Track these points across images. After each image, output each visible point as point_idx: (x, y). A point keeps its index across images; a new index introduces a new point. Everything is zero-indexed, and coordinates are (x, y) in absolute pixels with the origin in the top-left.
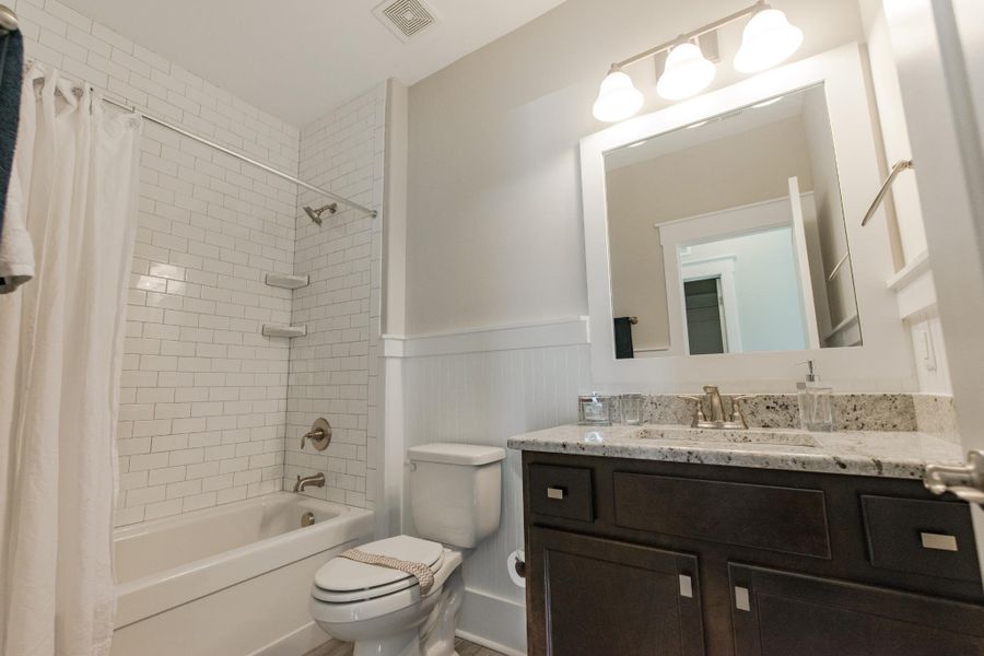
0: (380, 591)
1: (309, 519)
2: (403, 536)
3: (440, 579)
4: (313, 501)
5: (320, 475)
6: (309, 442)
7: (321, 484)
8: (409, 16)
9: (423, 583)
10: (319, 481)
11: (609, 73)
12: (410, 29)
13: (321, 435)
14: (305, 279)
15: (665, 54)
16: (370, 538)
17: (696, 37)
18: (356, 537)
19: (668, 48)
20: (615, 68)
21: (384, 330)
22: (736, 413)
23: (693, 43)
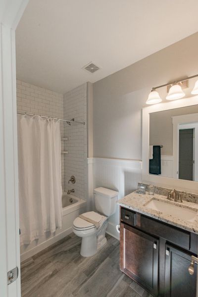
0: (87, 228)
1: (72, 201)
2: (93, 212)
3: (101, 225)
4: (72, 196)
6: (70, 182)
7: (74, 192)
8: (92, 69)
9: (97, 227)
10: (73, 191)
11: (152, 91)
12: (93, 71)
13: (73, 180)
14: (67, 139)
15: (171, 86)
16: (85, 212)
17: (180, 82)
18: (83, 210)
19: (171, 85)
20: (154, 89)
21: (88, 157)
22: (180, 198)
23: (179, 84)
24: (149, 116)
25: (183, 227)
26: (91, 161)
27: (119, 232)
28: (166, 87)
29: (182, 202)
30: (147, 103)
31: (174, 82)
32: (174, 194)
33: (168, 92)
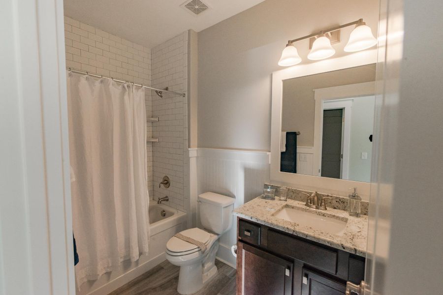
0: (188, 252)
1: (164, 215)
2: (197, 228)
3: (209, 247)
4: (165, 207)
5: (167, 197)
6: (162, 185)
7: (167, 200)
8: (197, 7)
9: (203, 250)
10: (166, 199)
11: (287, 45)
12: (197, 12)
13: (166, 182)
14: (157, 119)
15: (315, 39)
16: (185, 228)
17: (329, 33)
18: (182, 225)
19: (316, 37)
20: (290, 43)
22: (323, 204)
23: (327, 36)
24: (281, 84)
25: (328, 242)
26: (193, 152)
27: (235, 255)
28: (308, 39)
29: (326, 209)
30: (281, 63)
31: (320, 33)
32: (316, 198)
33: (310, 48)
